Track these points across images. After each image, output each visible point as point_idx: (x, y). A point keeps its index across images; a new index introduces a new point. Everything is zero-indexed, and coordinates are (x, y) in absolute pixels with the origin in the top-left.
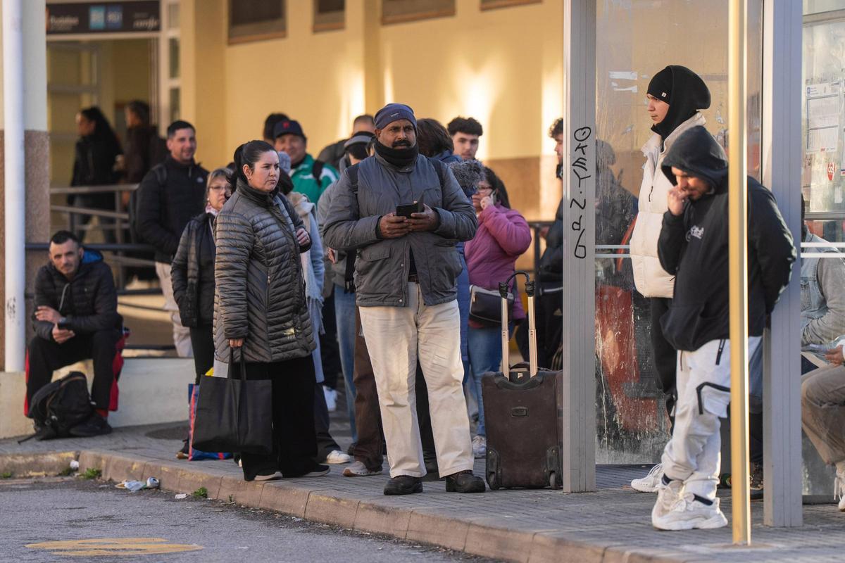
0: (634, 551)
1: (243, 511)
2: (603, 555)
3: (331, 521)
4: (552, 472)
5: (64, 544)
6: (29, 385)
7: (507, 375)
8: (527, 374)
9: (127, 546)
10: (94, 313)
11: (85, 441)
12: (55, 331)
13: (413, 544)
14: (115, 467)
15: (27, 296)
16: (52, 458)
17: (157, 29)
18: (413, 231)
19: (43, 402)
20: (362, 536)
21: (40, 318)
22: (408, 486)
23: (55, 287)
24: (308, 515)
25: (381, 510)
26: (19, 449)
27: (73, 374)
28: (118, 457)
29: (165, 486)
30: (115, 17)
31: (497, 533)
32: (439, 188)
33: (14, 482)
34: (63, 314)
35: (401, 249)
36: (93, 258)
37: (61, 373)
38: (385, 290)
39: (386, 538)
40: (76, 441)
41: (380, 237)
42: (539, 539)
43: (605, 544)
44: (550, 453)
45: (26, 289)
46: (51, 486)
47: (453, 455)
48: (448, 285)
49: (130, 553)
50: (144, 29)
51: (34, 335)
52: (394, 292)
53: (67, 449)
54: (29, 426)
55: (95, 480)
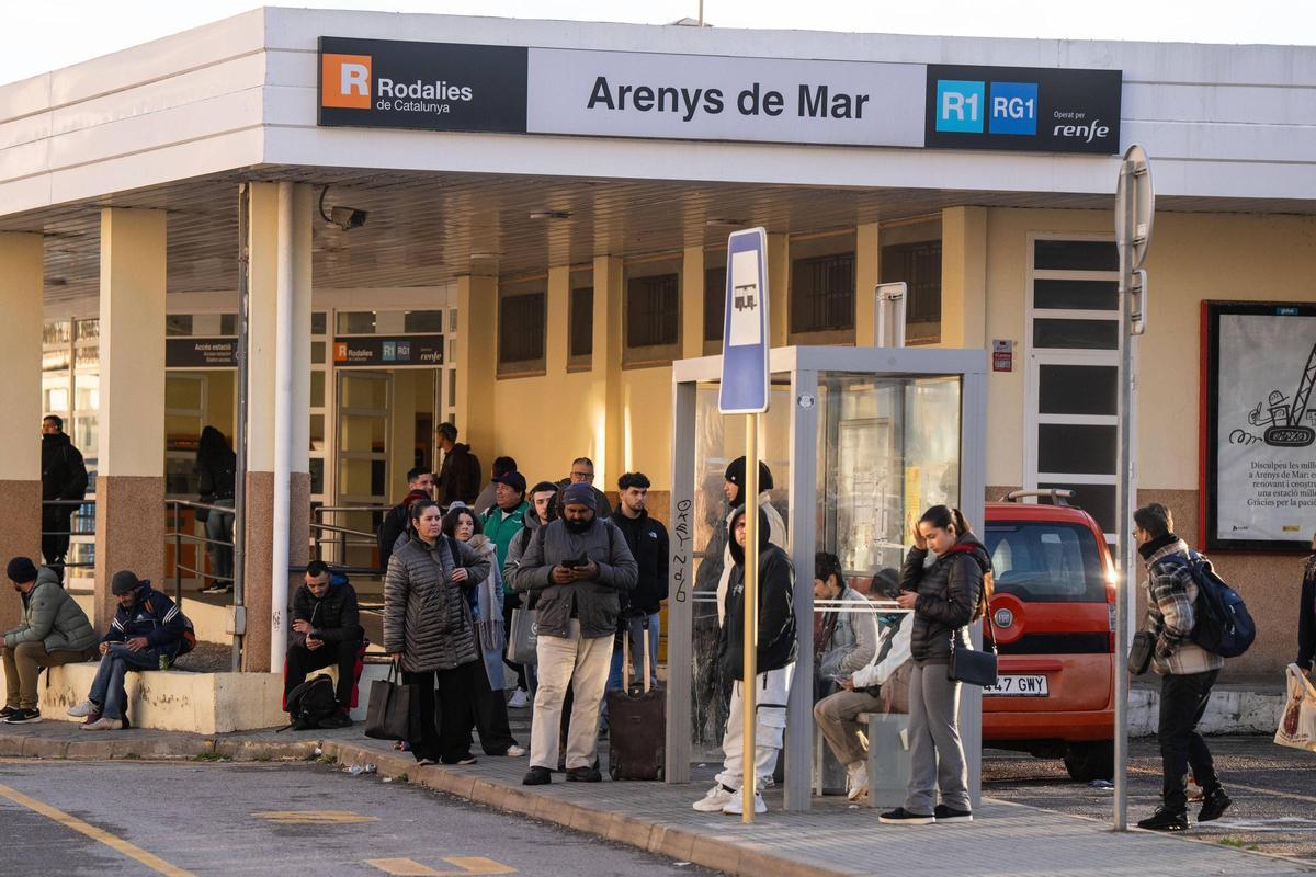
0: (669, 827)
1: (428, 792)
2: (651, 830)
3: (488, 801)
4: (659, 767)
5: (280, 814)
6: (286, 684)
7: (627, 691)
8: (642, 690)
9: (323, 817)
10: (339, 626)
11: (330, 732)
12: (308, 640)
13: (535, 821)
14: (347, 755)
15: (289, 610)
16: (301, 745)
17: (440, 362)
18: (577, 580)
19: (297, 699)
20: (504, 814)
21: (297, 629)
22: (540, 777)
23: (309, 604)
24: (474, 797)
25: (520, 794)
26: (276, 737)
27: (322, 676)
28: (350, 747)
29: (380, 771)
30: (404, 351)
31: (590, 813)
32: (608, 547)
33: (272, 764)
34: (315, 625)
35: (567, 592)
36: (341, 580)
37: (312, 676)
38: (553, 623)
39: (521, 815)
40: (323, 731)
41: (551, 582)
42: (615, 818)
43: (653, 822)
44: (658, 753)
45: (289, 604)
46: (294, 769)
47: (577, 755)
48: (605, 623)
49: (323, 822)
50: (429, 362)
51: (292, 643)
52: (559, 625)
53: (313, 738)
54: (285, 718)
55: (331, 765)
